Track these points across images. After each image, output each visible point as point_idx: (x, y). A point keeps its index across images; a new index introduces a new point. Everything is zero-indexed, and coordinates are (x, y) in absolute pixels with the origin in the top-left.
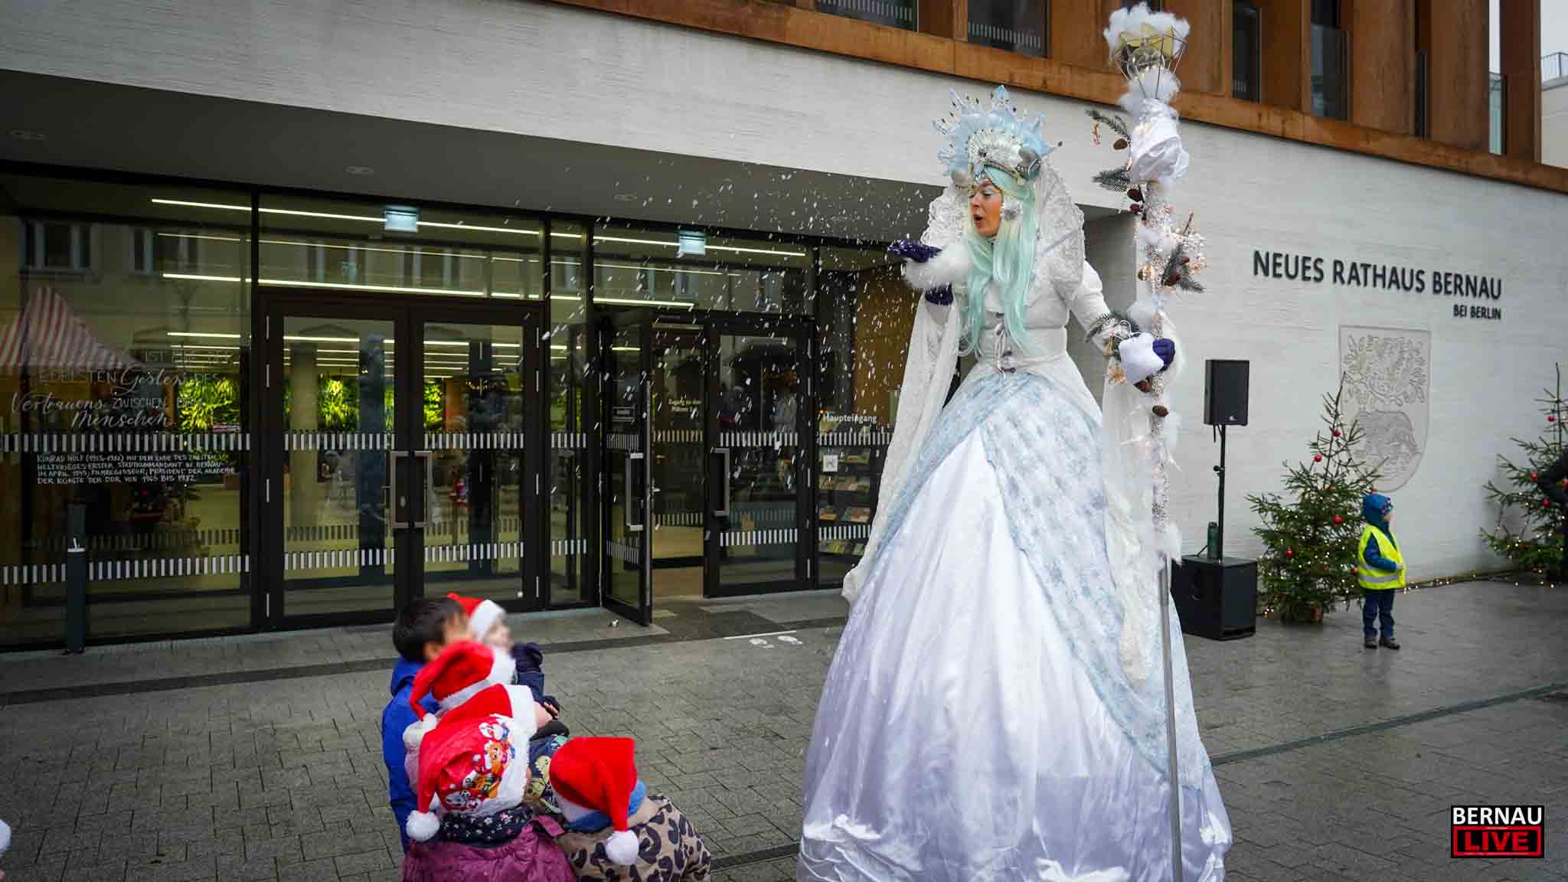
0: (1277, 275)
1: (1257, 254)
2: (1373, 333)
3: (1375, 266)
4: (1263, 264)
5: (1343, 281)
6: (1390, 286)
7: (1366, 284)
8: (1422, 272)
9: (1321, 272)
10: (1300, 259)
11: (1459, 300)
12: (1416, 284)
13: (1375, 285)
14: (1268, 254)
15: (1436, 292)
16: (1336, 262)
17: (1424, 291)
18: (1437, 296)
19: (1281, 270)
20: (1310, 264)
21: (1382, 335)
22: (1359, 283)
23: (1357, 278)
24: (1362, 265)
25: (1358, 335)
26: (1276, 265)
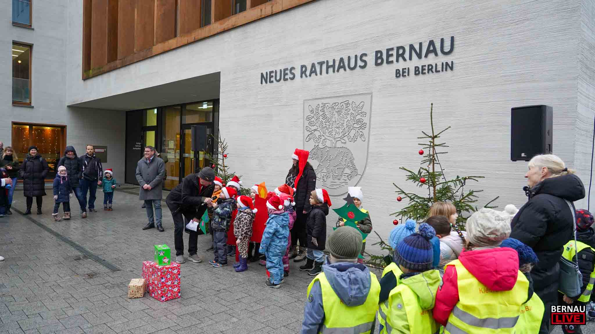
0: (271, 82)
1: (262, 74)
2: (325, 101)
3: (327, 61)
4: (266, 78)
5: (306, 76)
6: (338, 71)
7: (321, 74)
8: (365, 55)
9: (294, 75)
10: (283, 70)
11: (401, 65)
12: (360, 63)
13: (327, 73)
14: (267, 73)
15: (377, 64)
16: (302, 67)
17: (367, 67)
18: (379, 67)
19: (273, 79)
20: (288, 72)
21: (331, 101)
22: (316, 75)
23: (315, 72)
24: (318, 63)
25: (314, 104)
26: (271, 77)
